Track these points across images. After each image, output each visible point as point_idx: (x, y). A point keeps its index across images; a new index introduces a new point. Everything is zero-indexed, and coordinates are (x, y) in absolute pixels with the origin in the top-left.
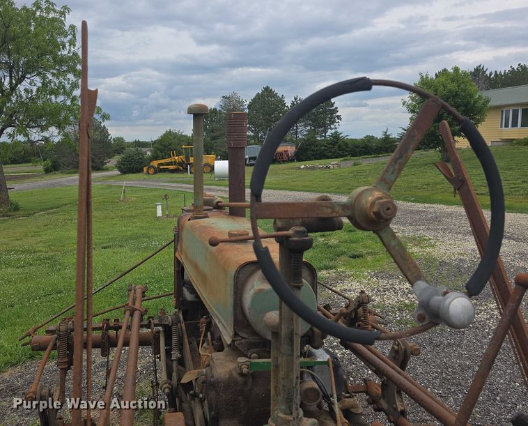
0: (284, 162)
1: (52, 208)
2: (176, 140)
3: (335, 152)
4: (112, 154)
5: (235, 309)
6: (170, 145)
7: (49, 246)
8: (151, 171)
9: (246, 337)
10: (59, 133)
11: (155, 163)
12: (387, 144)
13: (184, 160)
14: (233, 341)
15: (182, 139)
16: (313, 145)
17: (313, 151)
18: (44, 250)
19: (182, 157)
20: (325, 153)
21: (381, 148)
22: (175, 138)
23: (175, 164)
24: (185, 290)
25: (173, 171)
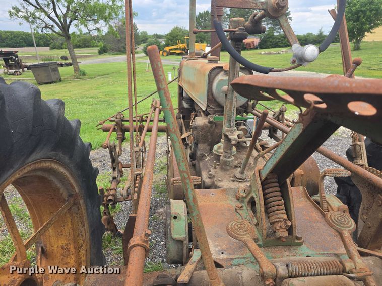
0: (251, 49)
1: (105, 75)
2: (181, 33)
3: (285, 43)
4: (140, 43)
5: (208, 92)
6: (177, 36)
7: (106, 95)
8: (165, 54)
9: (213, 107)
10: (106, 24)
11: (167, 49)
12: (320, 38)
13: (186, 47)
14: (206, 109)
15: (184, 33)
16: (271, 38)
17: (271, 42)
18: (103, 97)
19: (185, 45)
20: (279, 44)
21: (316, 41)
22: (180, 31)
23: (180, 50)
24: (184, 102)
25: (179, 54)
